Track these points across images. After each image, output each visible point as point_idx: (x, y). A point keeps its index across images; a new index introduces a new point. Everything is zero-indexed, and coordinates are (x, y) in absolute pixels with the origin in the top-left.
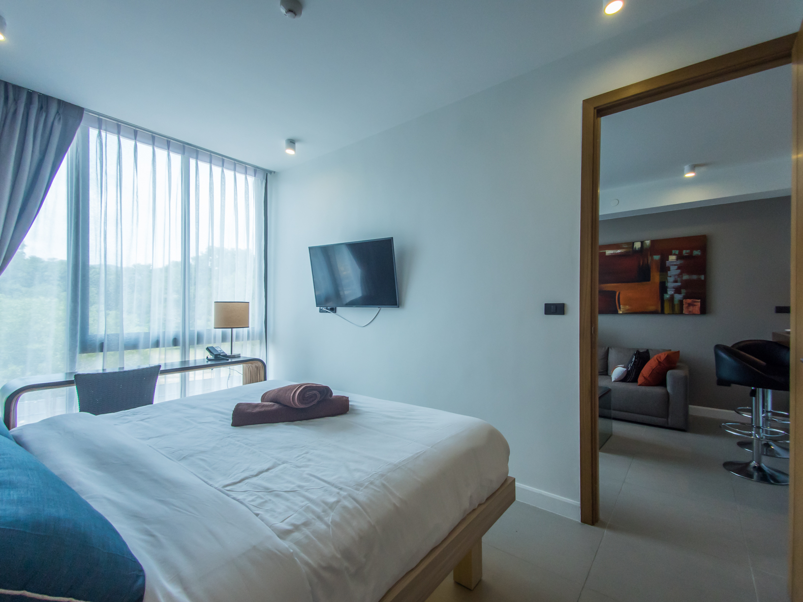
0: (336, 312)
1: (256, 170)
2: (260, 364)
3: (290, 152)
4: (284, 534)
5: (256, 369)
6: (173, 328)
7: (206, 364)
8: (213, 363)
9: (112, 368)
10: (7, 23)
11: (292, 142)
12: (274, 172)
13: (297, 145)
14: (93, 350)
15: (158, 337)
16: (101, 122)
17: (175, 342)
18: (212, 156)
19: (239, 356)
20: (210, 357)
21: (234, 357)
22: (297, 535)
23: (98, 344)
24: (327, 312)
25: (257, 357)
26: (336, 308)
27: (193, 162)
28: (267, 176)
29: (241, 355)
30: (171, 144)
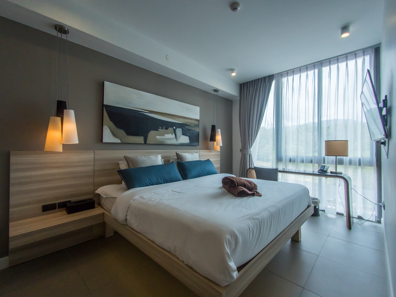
3: (345, 35)
10: (235, 69)
11: (345, 29)
12: (380, 44)
14: (281, 161)
16: (282, 75)
20: (320, 171)
29: (343, 173)
30: (302, 69)
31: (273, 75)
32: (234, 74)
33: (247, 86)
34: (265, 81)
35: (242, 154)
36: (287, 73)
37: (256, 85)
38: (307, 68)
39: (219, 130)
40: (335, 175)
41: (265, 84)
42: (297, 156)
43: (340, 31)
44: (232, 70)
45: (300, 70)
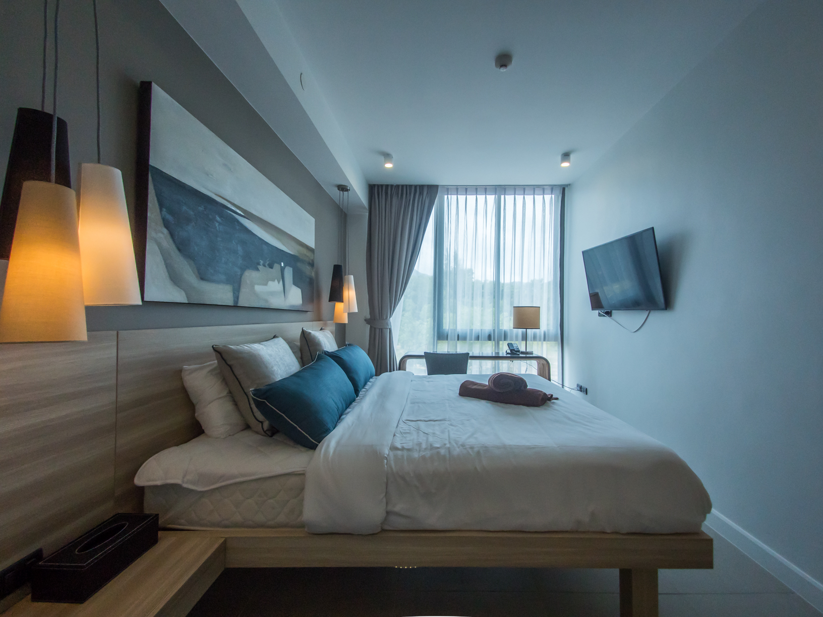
0: (611, 316)
1: (553, 188)
2: (545, 362)
3: (565, 165)
4: (393, 448)
5: (542, 366)
6: (488, 327)
7: (505, 355)
8: (509, 355)
9: (452, 351)
10: (393, 156)
11: (566, 156)
12: (570, 185)
13: (572, 156)
14: (443, 339)
15: (491, 332)
16: (448, 190)
17: (489, 338)
18: (515, 189)
19: (532, 353)
20: (509, 351)
21: (526, 353)
22: (399, 453)
23: (446, 335)
24: (604, 316)
25: (544, 356)
26: (611, 311)
27: (502, 197)
28: (563, 191)
29: (534, 353)
30: (487, 189)
31: (437, 186)
32: (389, 166)
33: (386, 193)
34: (421, 193)
35: (371, 327)
36: (466, 190)
37: (404, 196)
38: (486, 189)
39: (352, 277)
40: (525, 356)
41: (422, 198)
42: (471, 330)
43: (559, 158)
44: (387, 156)
45: (477, 189)
